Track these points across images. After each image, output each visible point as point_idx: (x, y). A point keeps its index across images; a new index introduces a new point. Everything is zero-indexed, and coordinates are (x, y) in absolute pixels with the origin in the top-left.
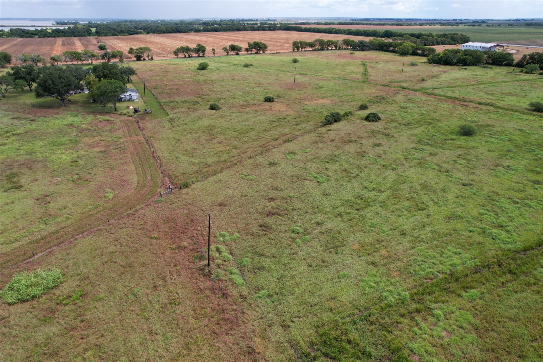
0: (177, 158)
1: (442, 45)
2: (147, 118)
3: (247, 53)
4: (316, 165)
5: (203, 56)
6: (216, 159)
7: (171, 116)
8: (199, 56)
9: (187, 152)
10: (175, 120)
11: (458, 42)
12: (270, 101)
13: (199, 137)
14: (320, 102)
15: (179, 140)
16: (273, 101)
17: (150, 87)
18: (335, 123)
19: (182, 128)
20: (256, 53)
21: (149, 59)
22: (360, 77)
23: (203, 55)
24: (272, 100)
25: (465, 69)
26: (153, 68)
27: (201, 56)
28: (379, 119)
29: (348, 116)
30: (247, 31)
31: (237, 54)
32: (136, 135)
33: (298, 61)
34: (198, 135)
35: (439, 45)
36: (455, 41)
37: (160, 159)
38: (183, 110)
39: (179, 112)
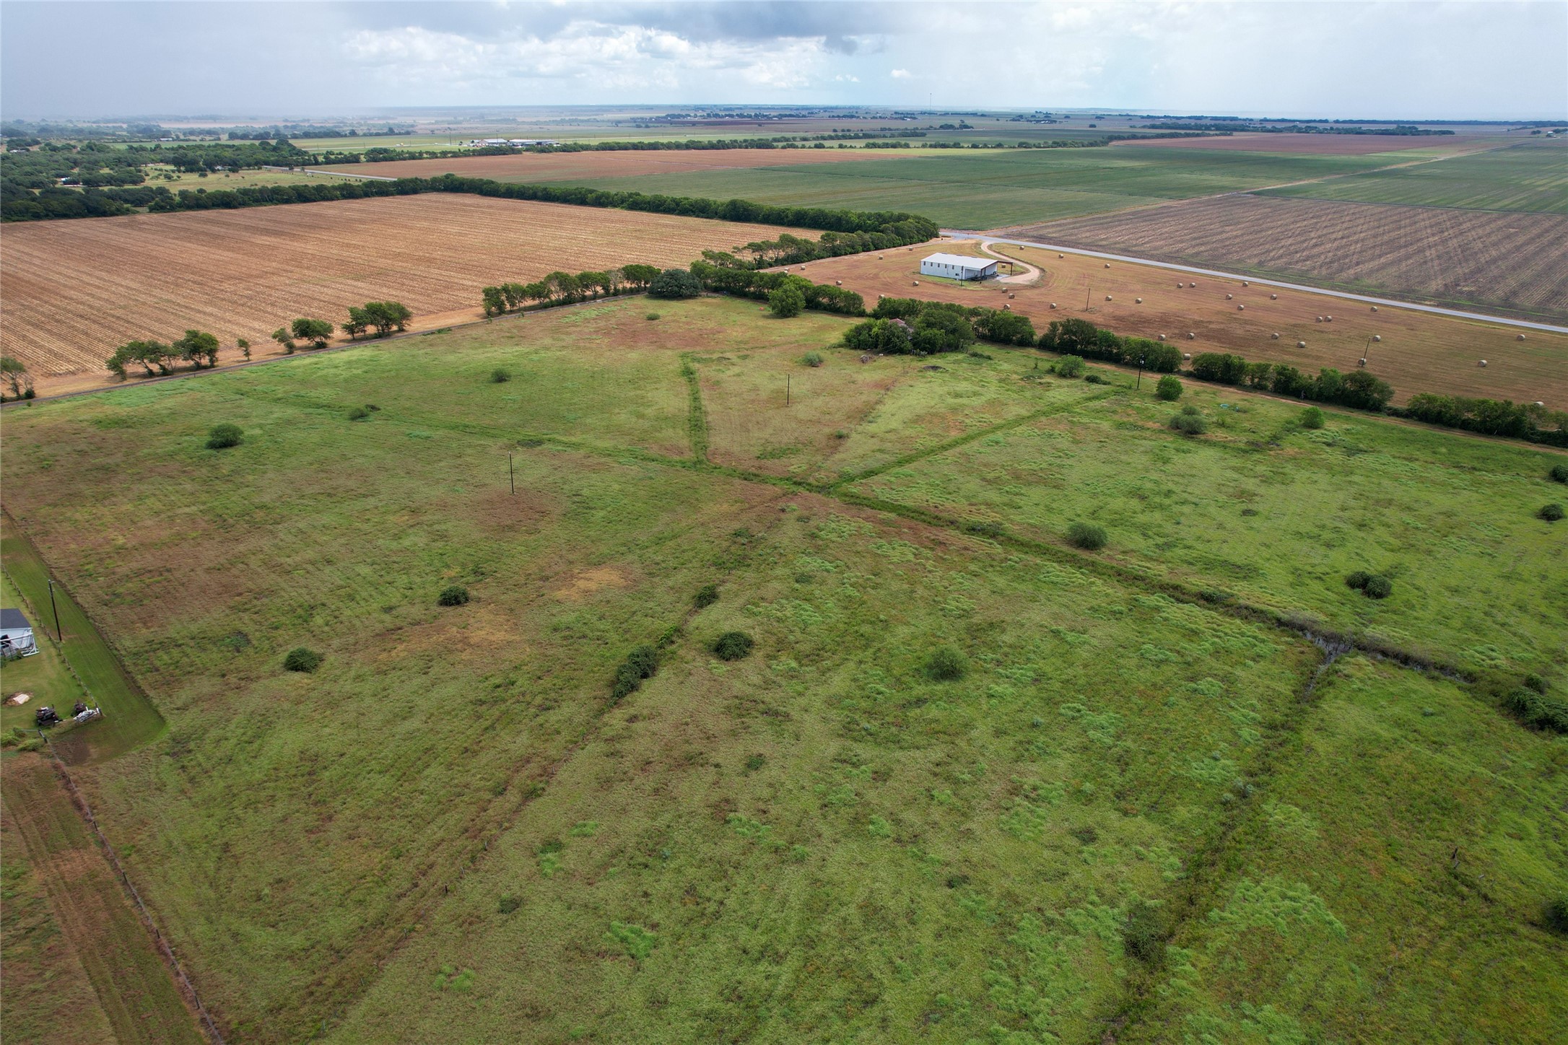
0: (235, 935)
1: (877, 249)
2: (94, 751)
3: (350, 337)
4: (620, 886)
5: (212, 366)
6: (352, 919)
7: (174, 725)
8: (199, 367)
9: (260, 905)
10: (192, 745)
11: (911, 238)
12: (458, 603)
13: (284, 820)
14: (593, 586)
15: (226, 847)
16: (467, 600)
17: (61, 569)
18: (645, 682)
19: (222, 784)
20: (378, 336)
21: (19, 398)
22: (685, 442)
23: (212, 361)
24: (462, 599)
25: (935, 368)
26: (46, 450)
27: (205, 368)
28: (749, 643)
29: (673, 642)
30: (332, 199)
31: (321, 346)
32: (75, 847)
33: (509, 376)
34: (280, 809)
35: (869, 250)
36: (903, 237)
37: (184, 956)
38: (206, 685)
39: (195, 701)
